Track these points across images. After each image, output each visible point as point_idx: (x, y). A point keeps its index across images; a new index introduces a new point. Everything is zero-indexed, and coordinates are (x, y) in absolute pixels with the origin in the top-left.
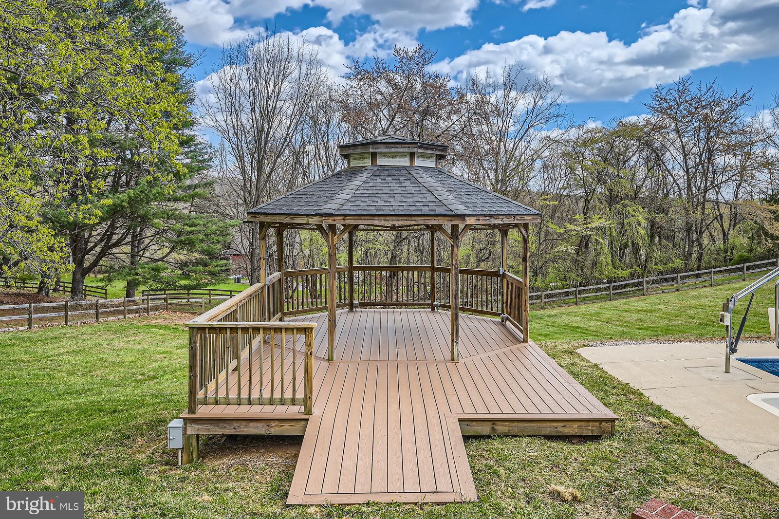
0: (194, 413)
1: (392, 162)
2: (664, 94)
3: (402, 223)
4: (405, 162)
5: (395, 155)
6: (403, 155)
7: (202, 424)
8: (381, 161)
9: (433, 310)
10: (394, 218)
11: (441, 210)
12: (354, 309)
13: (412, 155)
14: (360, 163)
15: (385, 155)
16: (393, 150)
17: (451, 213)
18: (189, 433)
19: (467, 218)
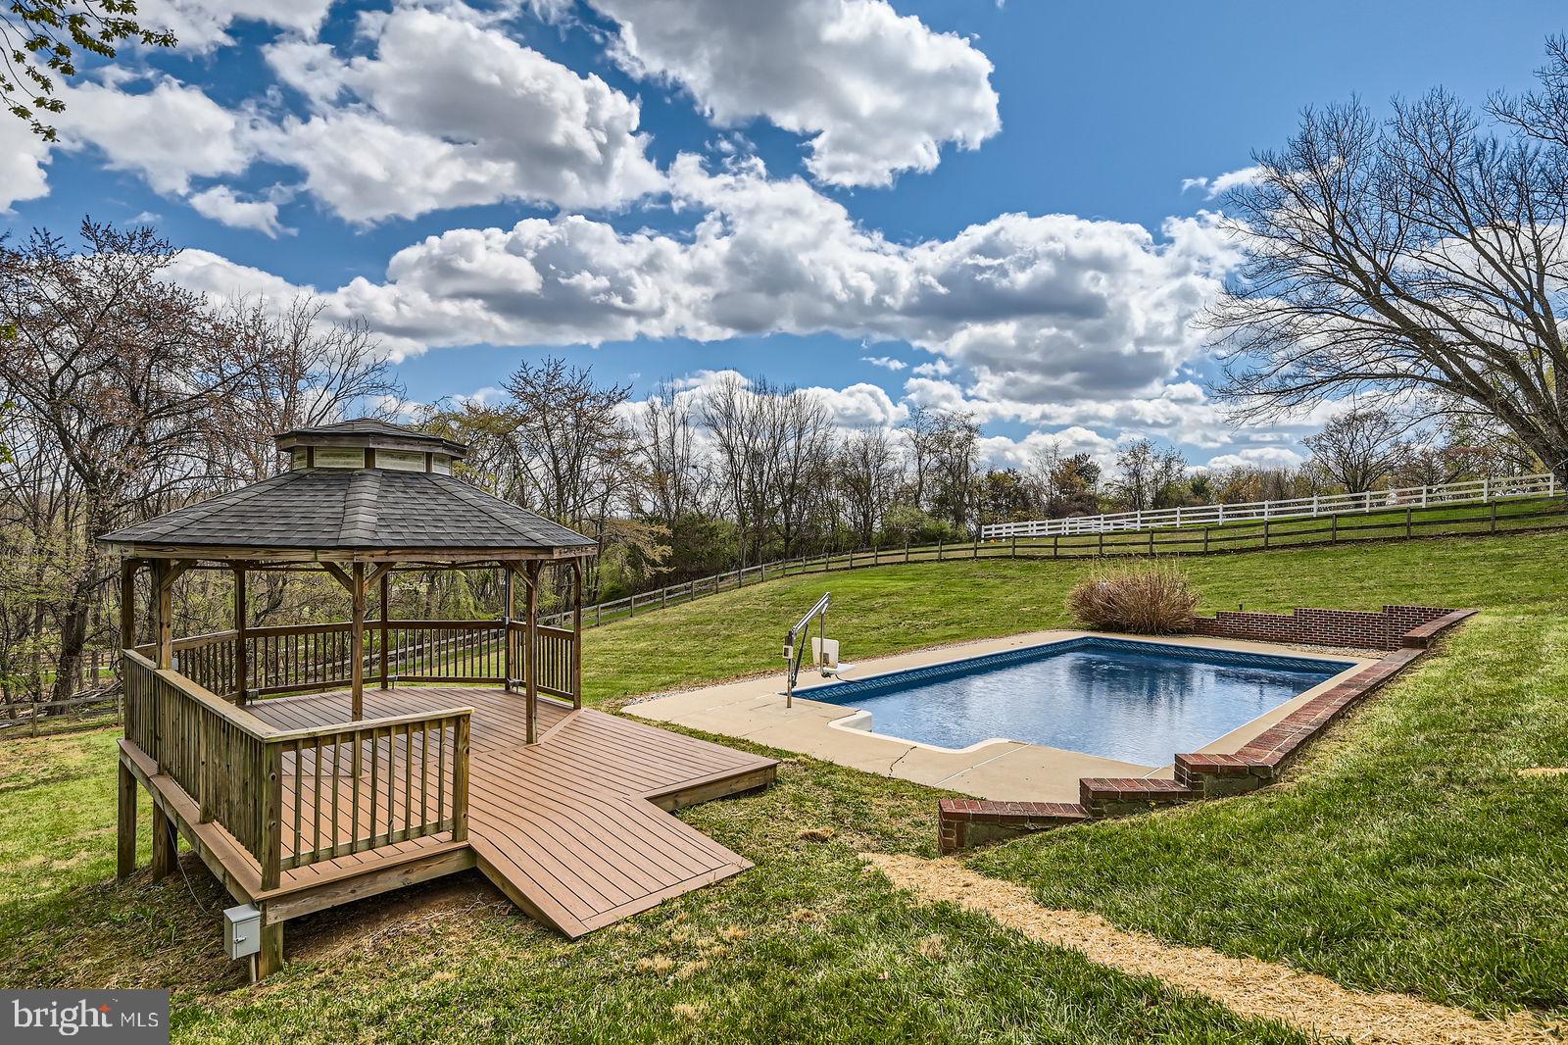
0: (277, 886)
1: (400, 465)
2: (531, 375)
3: (464, 559)
4: (419, 467)
5: (404, 456)
6: (415, 456)
7: (296, 900)
8: (382, 463)
9: (384, 687)
10: (463, 552)
11: (519, 541)
12: (248, 703)
13: (429, 456)
14: (337, 463)
15: (390, 454)
16: (406, 448)
17: (534, 544)
18: (269, 923)
19: (555, 551)
